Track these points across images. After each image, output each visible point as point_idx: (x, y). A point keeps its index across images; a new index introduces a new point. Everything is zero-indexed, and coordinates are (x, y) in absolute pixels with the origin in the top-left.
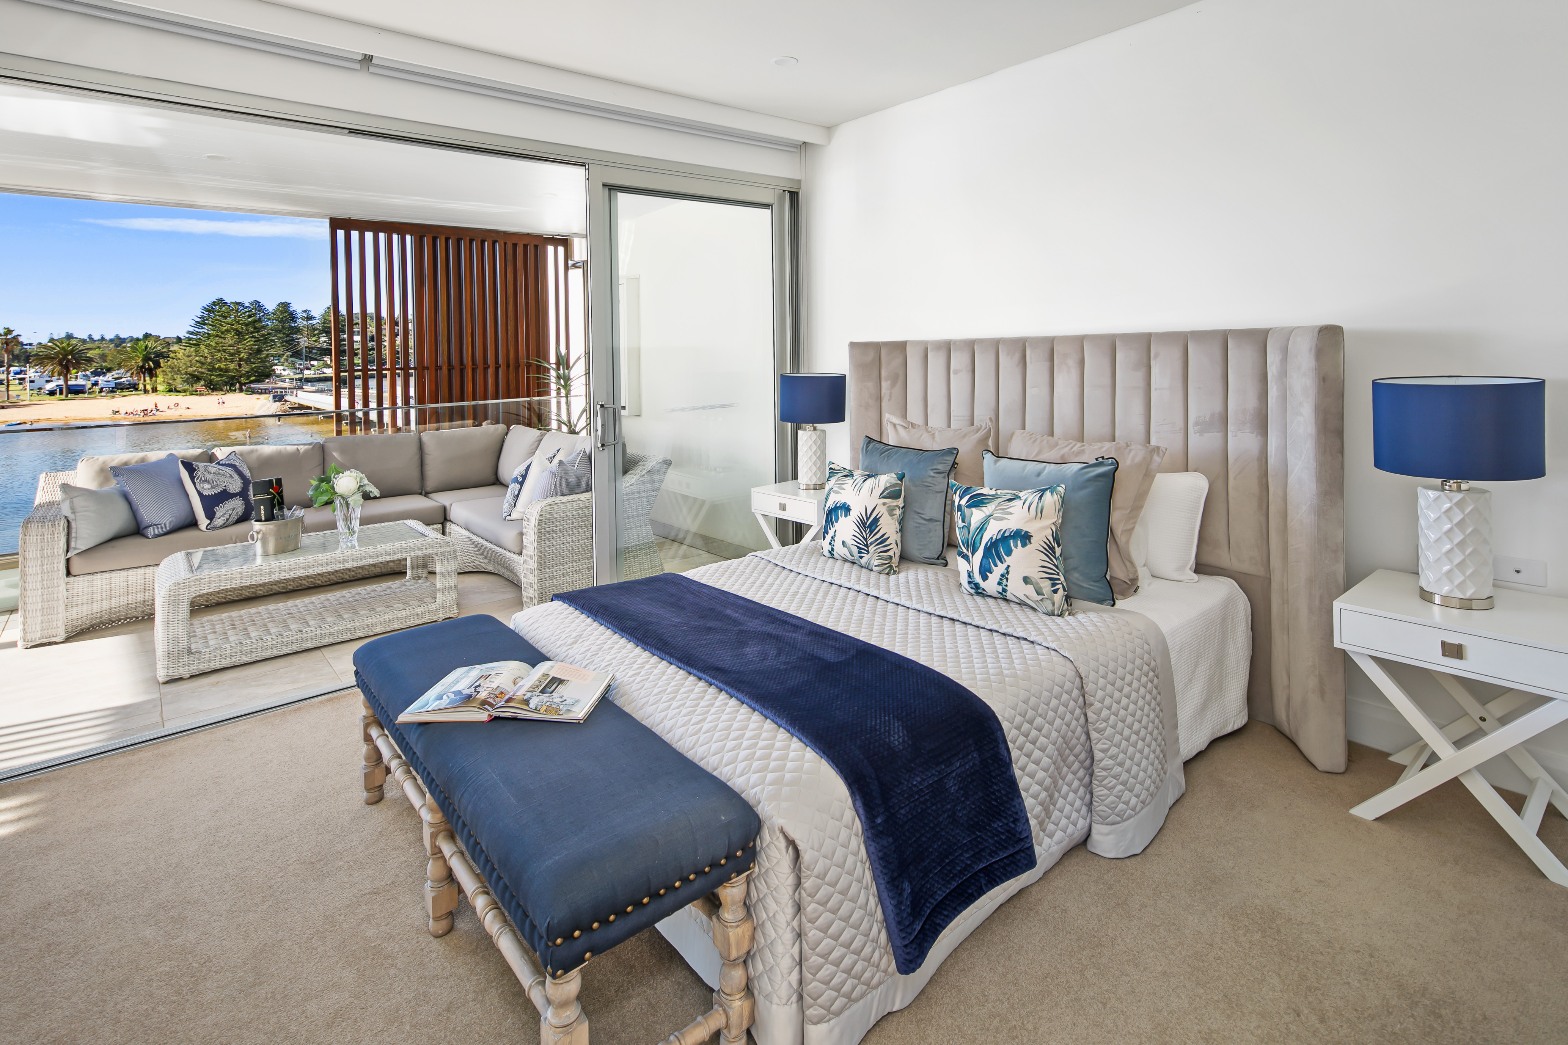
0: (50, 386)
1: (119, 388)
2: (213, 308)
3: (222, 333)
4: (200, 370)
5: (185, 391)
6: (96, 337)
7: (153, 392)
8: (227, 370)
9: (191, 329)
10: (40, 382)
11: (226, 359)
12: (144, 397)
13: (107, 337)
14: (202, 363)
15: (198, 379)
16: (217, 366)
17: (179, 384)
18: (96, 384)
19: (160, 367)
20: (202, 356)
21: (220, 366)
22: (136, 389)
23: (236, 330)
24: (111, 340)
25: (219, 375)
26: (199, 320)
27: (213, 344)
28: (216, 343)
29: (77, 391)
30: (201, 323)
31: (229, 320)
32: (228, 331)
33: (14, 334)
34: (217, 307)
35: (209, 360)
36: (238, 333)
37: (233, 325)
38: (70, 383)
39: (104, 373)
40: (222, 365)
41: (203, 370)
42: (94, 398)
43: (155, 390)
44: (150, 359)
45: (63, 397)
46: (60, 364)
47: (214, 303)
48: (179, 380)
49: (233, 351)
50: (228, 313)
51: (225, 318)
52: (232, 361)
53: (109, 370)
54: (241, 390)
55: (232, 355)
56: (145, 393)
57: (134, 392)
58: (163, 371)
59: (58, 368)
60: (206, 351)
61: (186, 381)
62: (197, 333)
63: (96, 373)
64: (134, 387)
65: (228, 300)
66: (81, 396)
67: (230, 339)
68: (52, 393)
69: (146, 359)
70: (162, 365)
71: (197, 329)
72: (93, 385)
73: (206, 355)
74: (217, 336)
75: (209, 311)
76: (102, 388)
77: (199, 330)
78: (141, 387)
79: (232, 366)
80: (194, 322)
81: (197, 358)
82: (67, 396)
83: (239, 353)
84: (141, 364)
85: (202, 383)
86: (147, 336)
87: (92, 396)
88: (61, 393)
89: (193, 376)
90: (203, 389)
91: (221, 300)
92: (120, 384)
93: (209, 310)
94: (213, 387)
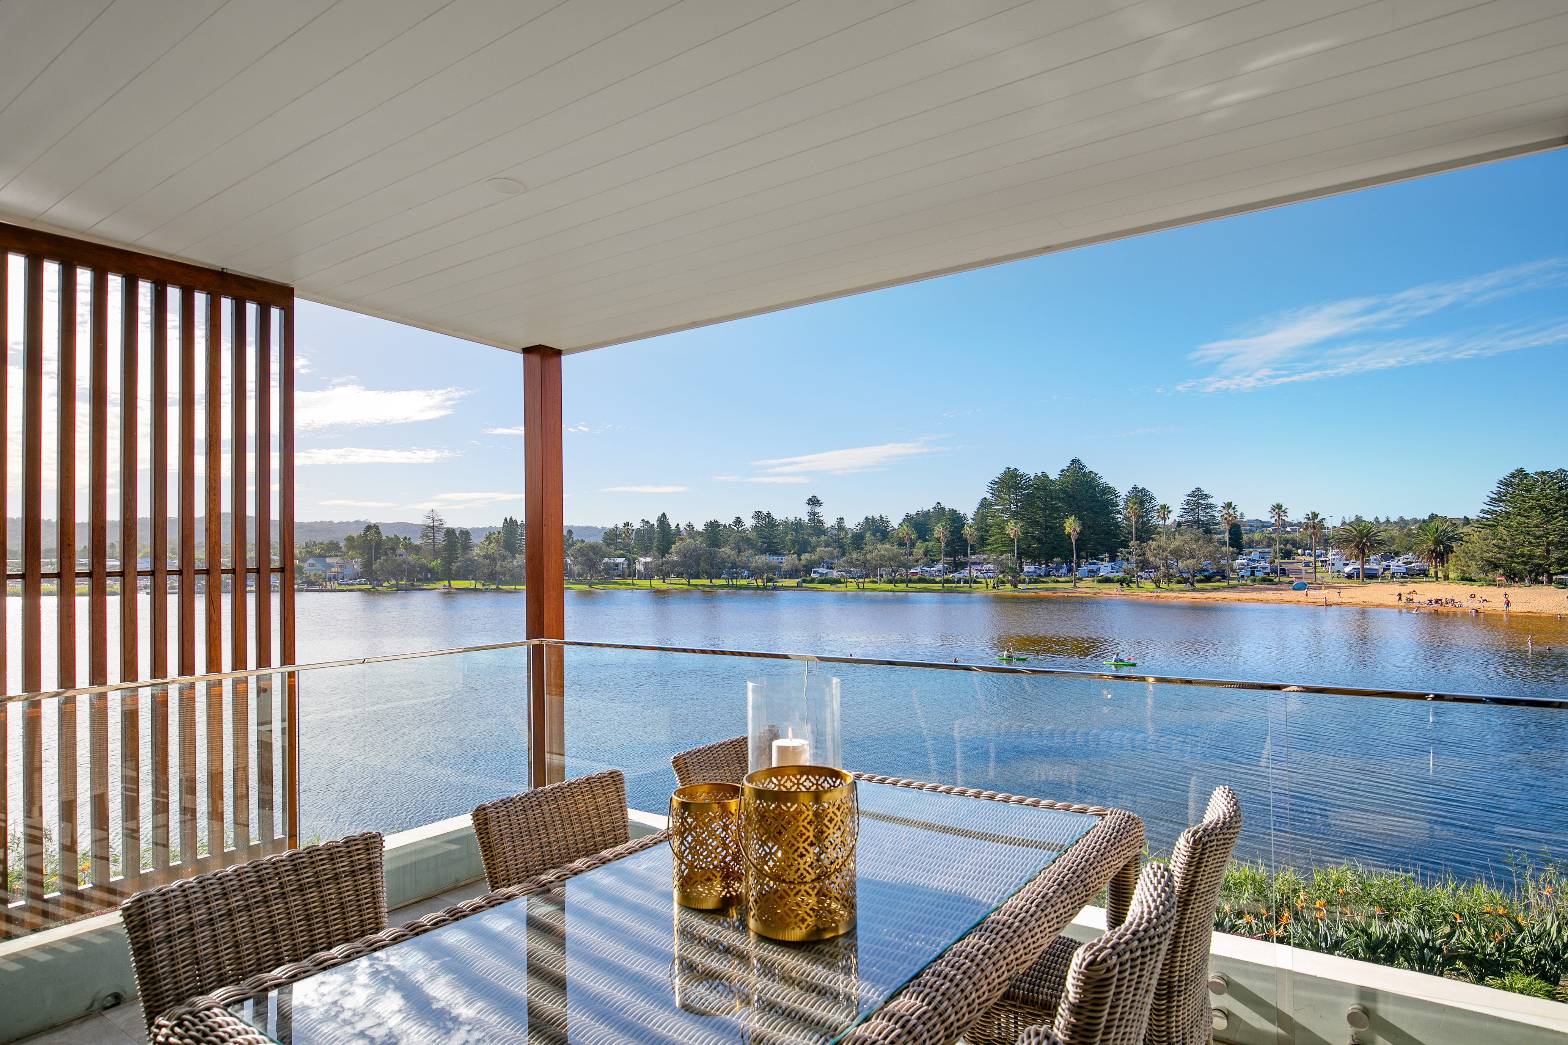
0: (1347, 569)
1: (1410, 574)
2: (1511, 481)
3: (1525, 510)
4: (1498, 555)
5: (1480, 580)
6: (1382, 520)
7: (1445, 579)
8: (1532, 557)
9: (1486, 508)
10: (1339, 565)
11: (1530, 543)
12: (1434, 586)
13: (1392, 520)
14: (1500, 548)
15: (1496, 567)
16: (1519, 552)
17: (1473, 570)
18: (1387, 568)
19: (1452, 552)
20: (1500, 539)
21: (1522, 552)
22: (1427, 576)
23: (1542, 507)
24: (1395, 523)
25: (1523, 562)
26: (1495, 496)
27: (1514, 524)
28: (1518, 524)
29: (1371, 576)
30: (1497, 500)
31: (1534, 494)
32: (1532, 508)
33: (1320, 518)
34: (1517, 480)
35: (1508, 544)
36: (1545, 510)
37: (1539, 500)
38: (1366, 566)
39: (1392, 557)
40: (1526, 550)
41: (1502, 556)
42: (1388, 583)
43: (1446, 578)
44: (1441, 542)
45: (1360, 580)
46: (1357, 546)
47: (1513, 476)
48: (1474, 567)
49: (1539, 533)
50: (1532, 485)
51: (1529, 491)
52: (1538, 546)
53: (1397, 554)
54: (1550, 582)
55: (1539, 537)
56: (1437, 580)
57: (1425, 579)
58: (1457, 556)
59: (1356, 552)
60: (1506, 532)
61: (1482, 569)
62: (1492, 513)
63: (1386, 557)
64: (1425, 573)
65: (1530, 470)
66: (1374, 580)
67: (1535, 519)
68: (1350, 576)
69: (1437, 542)
70: (1455, 549)
71: (1492, 508)
72: (1385, 570)
73: (1505, 537)
74: (1519, 514)
75: (1506, 485)
76: (1394, 573)
77: (1495, 509)
78: (1432, 573)
79: (1538, 552)
80: (1488, 499)
81: (1494, 542)
82: (1363, 580)
83: (1547, 534)
84: (1432, 547)
85: (1501, 571)
86: (1433, 517)
87: (1385, 581)
88: (1358, 577)
89: (1490, 563)
90: (1502, 579)
91: (1521, 471)
92: (1410, 569)
93: (1506, 483)
94: (1513, 577)
